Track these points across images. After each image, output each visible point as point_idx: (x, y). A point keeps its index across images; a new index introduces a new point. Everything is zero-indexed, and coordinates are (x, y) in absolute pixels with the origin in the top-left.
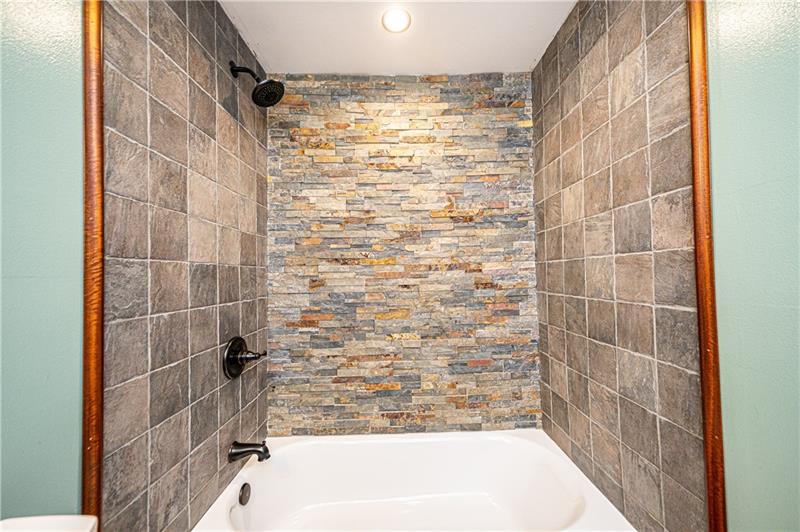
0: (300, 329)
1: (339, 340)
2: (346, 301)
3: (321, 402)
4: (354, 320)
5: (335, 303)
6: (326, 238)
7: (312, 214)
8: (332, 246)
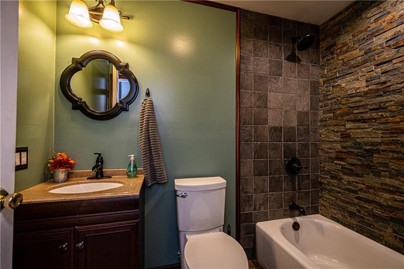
0: (336, 162)
1: (360, 173)
2: (365, 147)
3: (347, 207)
4: (372, 161)
5: (357, 148)
6: (351, 107)
7: (342, 94)
8: (355, 112)
